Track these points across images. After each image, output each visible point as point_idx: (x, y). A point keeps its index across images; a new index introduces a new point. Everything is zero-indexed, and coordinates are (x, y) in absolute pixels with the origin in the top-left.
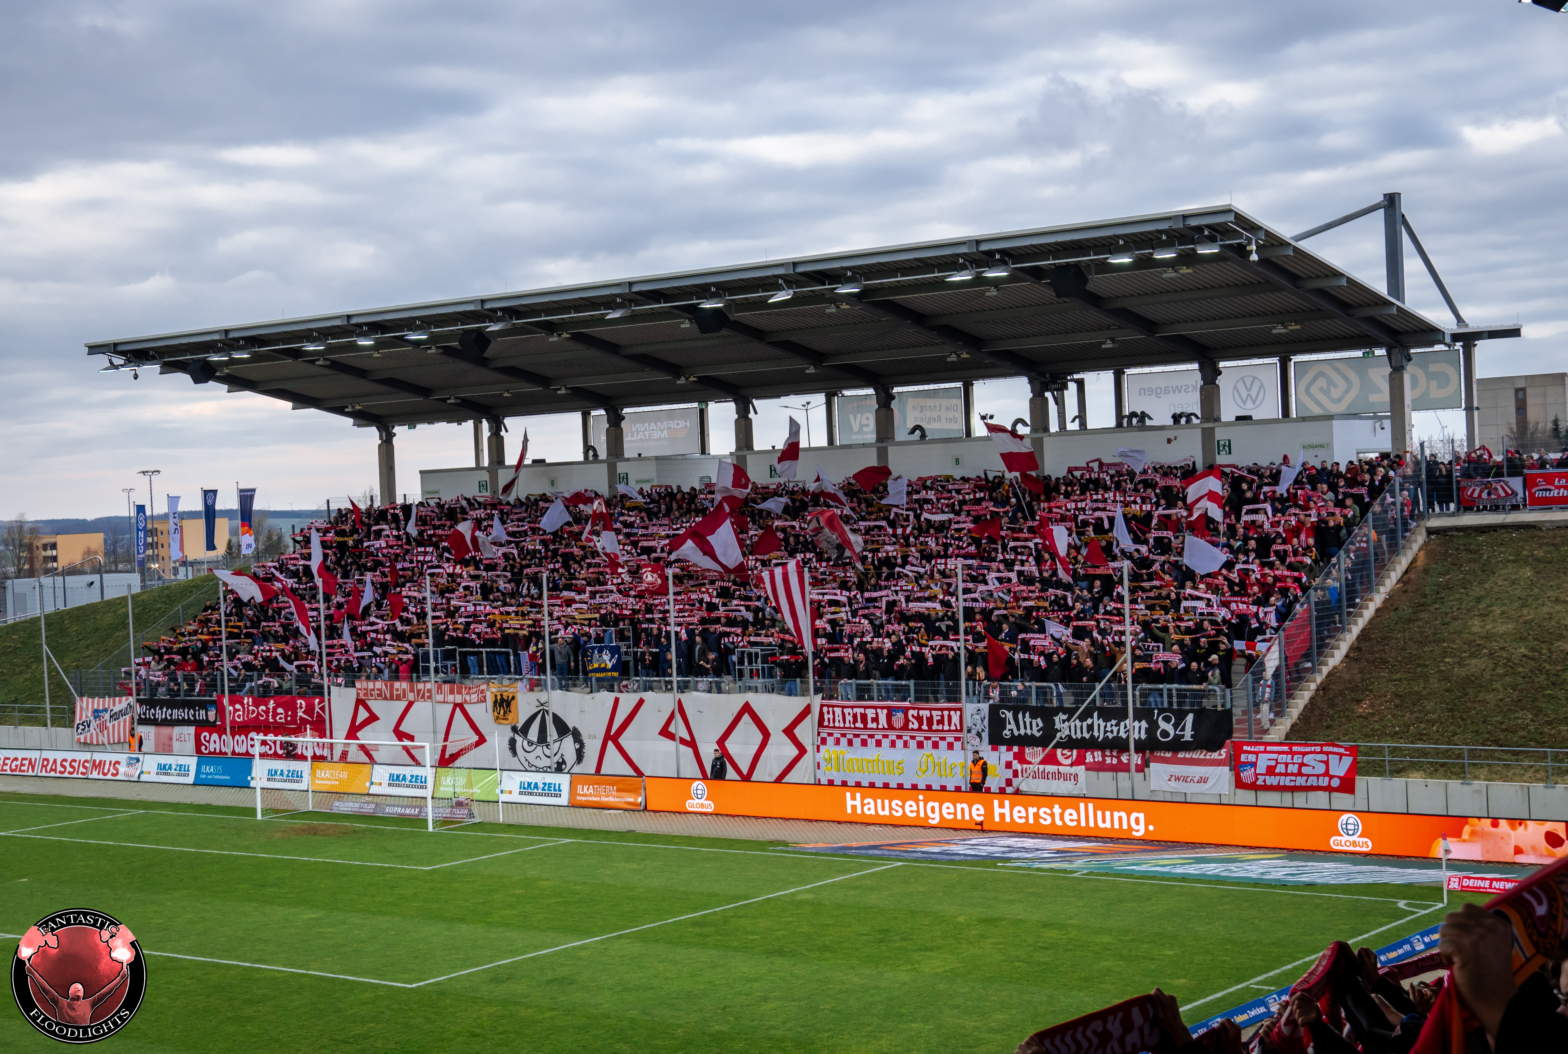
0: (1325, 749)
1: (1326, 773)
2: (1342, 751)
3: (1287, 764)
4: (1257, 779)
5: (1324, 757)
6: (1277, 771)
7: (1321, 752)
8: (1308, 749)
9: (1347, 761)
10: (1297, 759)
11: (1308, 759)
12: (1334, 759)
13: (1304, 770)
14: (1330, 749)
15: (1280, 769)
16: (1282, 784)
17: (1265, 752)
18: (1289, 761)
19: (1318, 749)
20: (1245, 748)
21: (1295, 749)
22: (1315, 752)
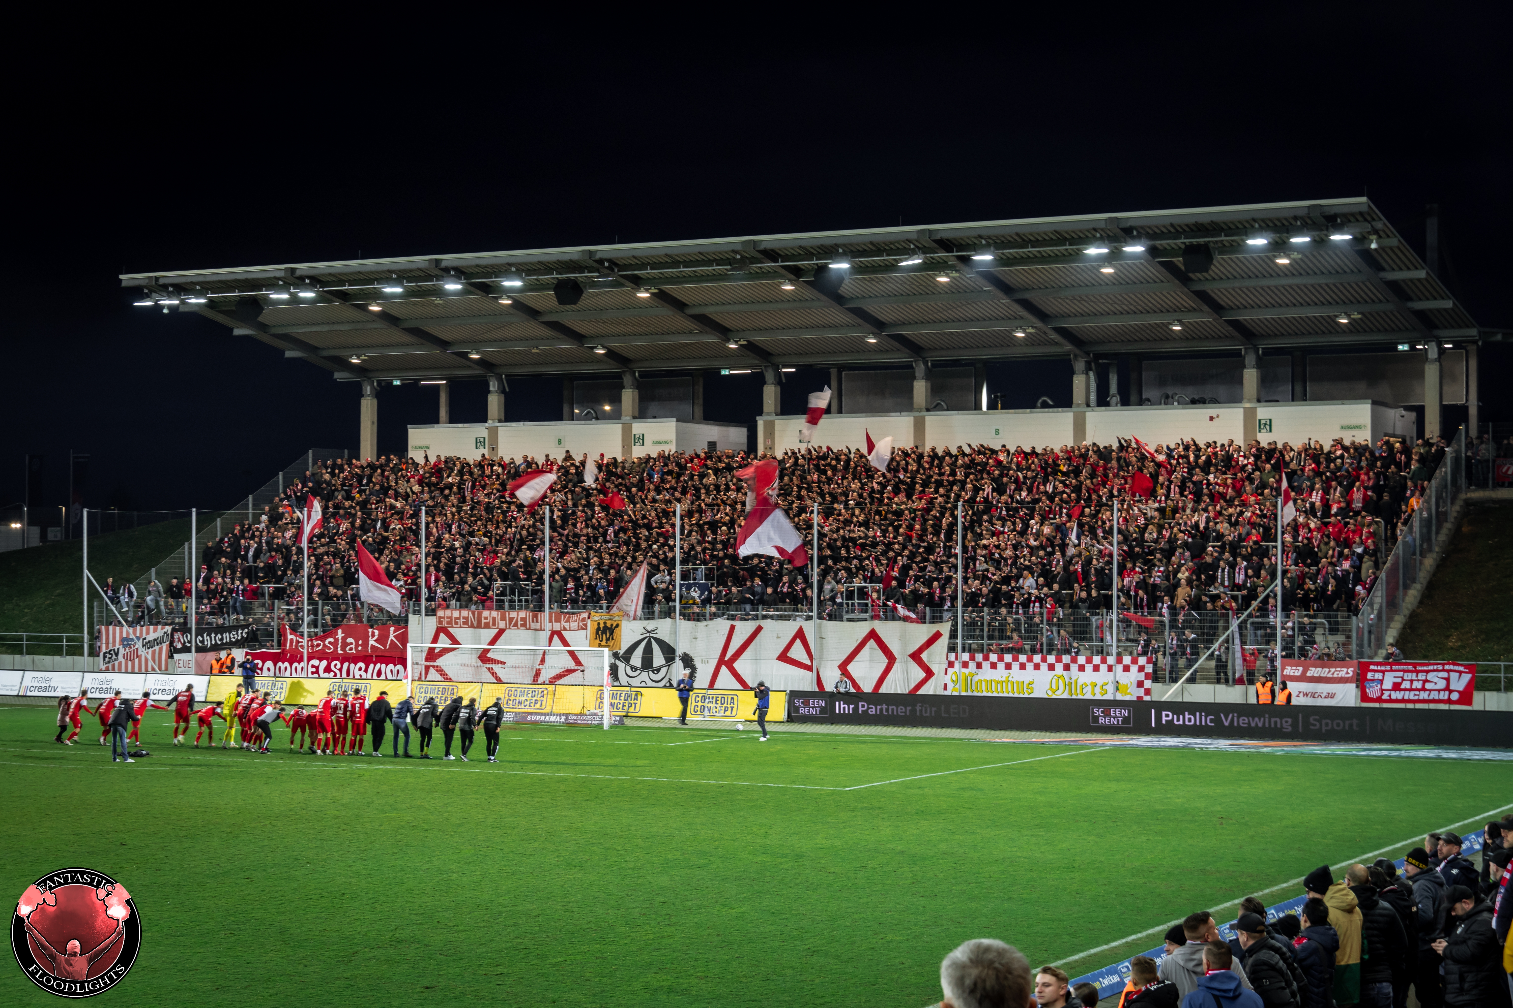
0: (1447, 667)
1: (1447, 688)
2: (1461, 669)
3: (1412, 681)
4: (1382, 694)
5: (1445, 675)
6: (1402, 687)
7: (1443, 670)
8: (1431, 668)
9: (1467, 677)
10: (1422, 676)
11: (1430, 676)
12: (1454, 676)
13: (1428, 686)
14: (1451, 667)
15: (1406, 685)
16: (1406, 698)
17: (1391, 670)
18: (1414, 678)
19: (1440, 667)
20: (1372, 667)
21: (1419, 668)
22: (1437, 670)
